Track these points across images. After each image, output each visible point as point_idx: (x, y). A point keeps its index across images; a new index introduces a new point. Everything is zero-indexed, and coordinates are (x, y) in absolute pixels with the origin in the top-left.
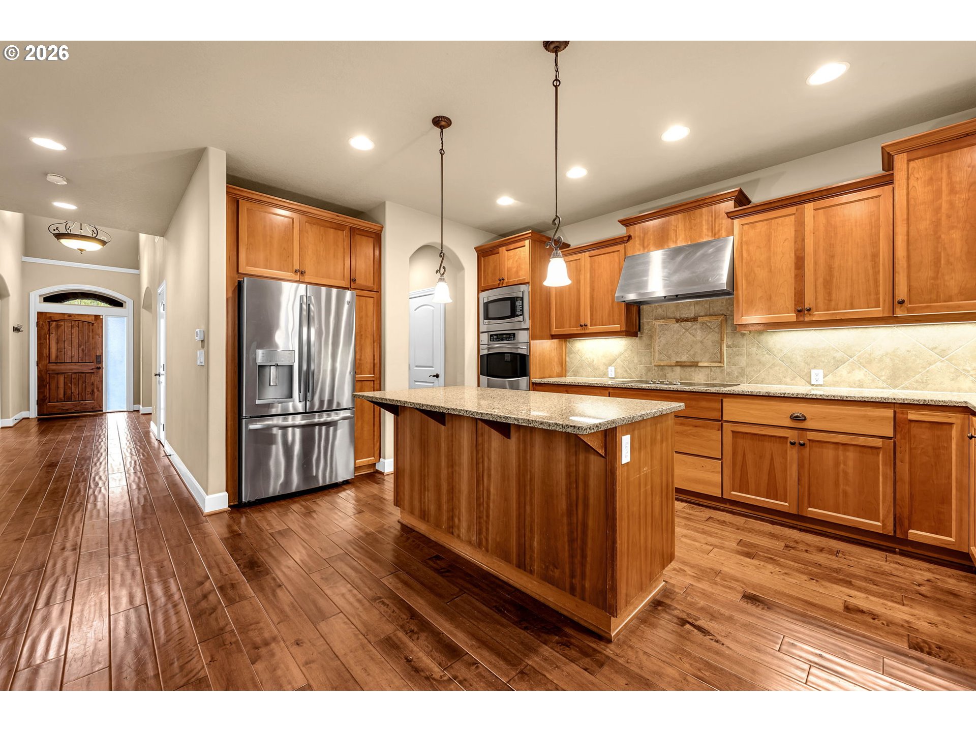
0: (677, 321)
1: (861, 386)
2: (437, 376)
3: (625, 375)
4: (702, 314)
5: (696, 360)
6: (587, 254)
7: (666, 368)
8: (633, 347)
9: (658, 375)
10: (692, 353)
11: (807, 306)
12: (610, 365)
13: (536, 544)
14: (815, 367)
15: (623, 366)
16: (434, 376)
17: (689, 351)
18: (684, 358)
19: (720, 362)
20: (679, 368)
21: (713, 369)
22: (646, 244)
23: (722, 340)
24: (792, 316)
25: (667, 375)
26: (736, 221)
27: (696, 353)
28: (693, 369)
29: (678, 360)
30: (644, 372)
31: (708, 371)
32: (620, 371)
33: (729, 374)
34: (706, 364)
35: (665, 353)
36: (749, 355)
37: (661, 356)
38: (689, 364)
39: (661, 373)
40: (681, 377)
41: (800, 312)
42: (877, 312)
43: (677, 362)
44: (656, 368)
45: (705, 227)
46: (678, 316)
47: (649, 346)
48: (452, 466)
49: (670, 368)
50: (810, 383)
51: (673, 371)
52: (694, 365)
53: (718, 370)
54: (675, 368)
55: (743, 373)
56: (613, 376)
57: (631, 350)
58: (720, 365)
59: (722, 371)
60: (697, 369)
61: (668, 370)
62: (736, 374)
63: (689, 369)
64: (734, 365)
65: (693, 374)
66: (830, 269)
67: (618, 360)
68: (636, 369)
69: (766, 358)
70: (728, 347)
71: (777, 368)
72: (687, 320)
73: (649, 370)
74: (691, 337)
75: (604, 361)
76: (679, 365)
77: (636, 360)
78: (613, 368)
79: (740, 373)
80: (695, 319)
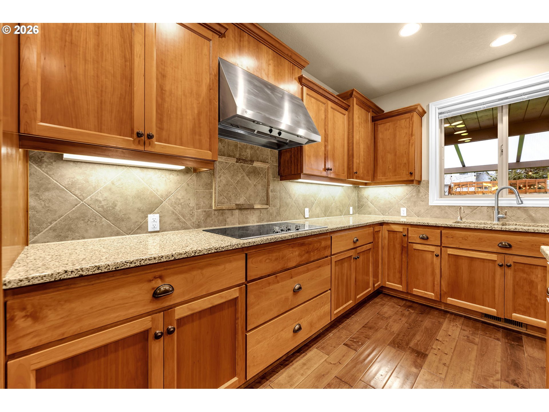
0: (237, 161)
3: (177, 225)
4: (255, 158)
5: (252, 202)
7: (226, 211)
8: (188, 185)
9: (218, 220)
10: (247, 195)
12: (151, 212)
14: (306, 207)
15: (173, 212)
17: (245, 193)
18: (241, 201)
19: (267, 204)
20: (237, 211)
21: (262, 210)
23: (268, 185)
25: (228, 220)
27: (250, 196)
28: (249, 211)
29: (238, 203)
30: (202, 218)
32: (168, 220)
33: (271, 214)
34: (258, 207)
35: (225, 194)
36: (281, 198)
37: (221, 198)
38: (247, 207)
39: (221, 218)
40: (239, 221)
43: (236, 205)
44: (216, 212)
46: (238, 156)
47: (209, 186)
49: (230, 211)
50: (304, 217)
51: (232, 215)
52: (250, 207)
53: (265, 212)
54: (234, 212)
55: (279, 214)
56: (158, 229)
57: (186, 190)
58: (267, 207)
60: (252, 211)
61: (228, 213)
62: (275, 214)
63: (245, 212)
64: (274, 206)
65: (249, 217)
67: (166, 204)
68: (192, 215)
69: (289, 201)
70: (272, 192)
71: (293, 208)
72: (245, 161)
73: (208, 215)
74: (247, 178)
75: (139, 205)
76: (241, 208)
77: (192, 204)
78: (157, 217)
79: (277, 213)
80: (251, 162)
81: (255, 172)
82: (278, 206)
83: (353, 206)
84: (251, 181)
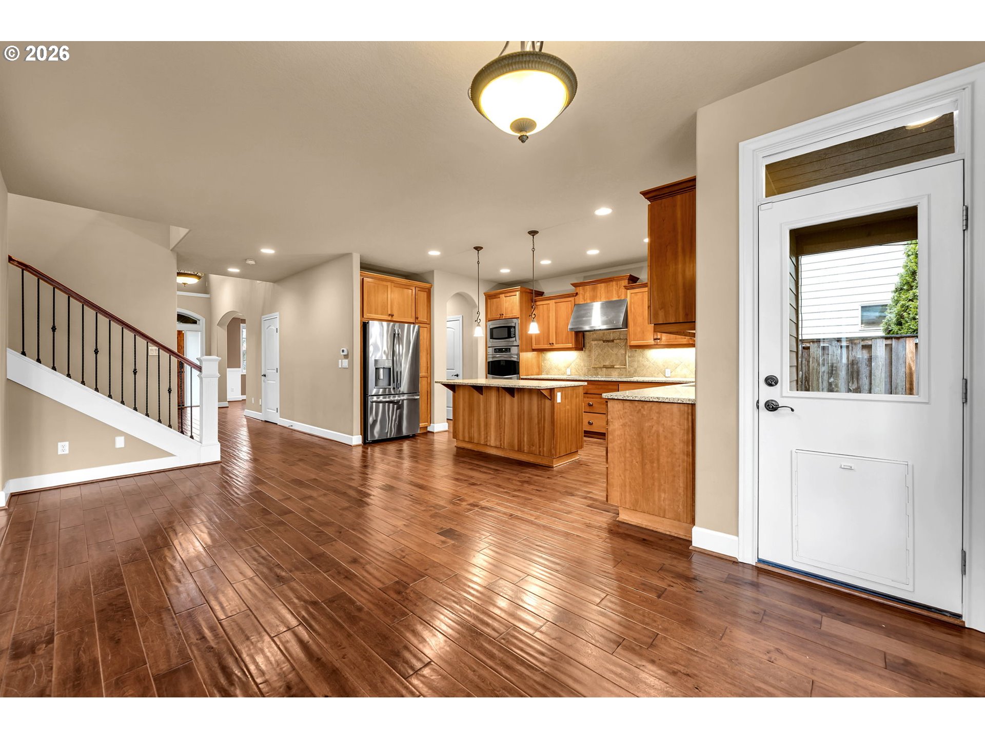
0: (604, 341)
1: (685, 377)
2: (457, 376)
3: (576, 373)
4: (616, 338)
5: (613, 364)
6: (554, 301)
8: (580, 356)
10: (611, 360)
12: (568, 368)
13: (525, 439)
14: (667, 368)
15: (575, 368)
16: (455, 375)
17: (610, 359)
18: (607, 363)
19: (625, 365)
20: (605, 369)
21: (622, 369)
22: (585, 298)
23: (626, 354)
24: (653, 342)
25: (599, 373)
26: (628, 291)
27: (613, 360)
28: (612, 369)
29: (605, 364)
30: (586, 371)
31: (618, 370)
32: (573, 371)
33: (629, 372)
34: (618, 367)
35: (598, 360)
36: (638, 361)
37: (596, 362)
38: (610, 367)
39: (595, 372)
40: (606, 374)
41: (655, 340)
44: (593, 369)
45: (614, 292)
46: (604, 339)
47: (589, 356)
48: (486, 413)
50: (665, 376)
51: (602, 371)
52: (612, 367)
53: (624, 370)
54: (603, 369)
55: (635, 371)
56: (570, 374)
57: (580, 359)
58: (625, 367)
59: (626, 370)
61: (599, 370)
62: (632, 372)
63: (609, 370)
64: (632, 366)
65: (612, 372)
67: (572, 365)
68: (582, 369)
69: (646, 363)
70: (629, 357)
71: (651, 369)
72: (609, 341)
73: (589, 370)
74: (611, 351)
76: (605, 367)
77: (582, 365)
78: (570, 370)
79: (634, 371)
80: (613, 341)
82: (636, 366)
84: (614, 352)
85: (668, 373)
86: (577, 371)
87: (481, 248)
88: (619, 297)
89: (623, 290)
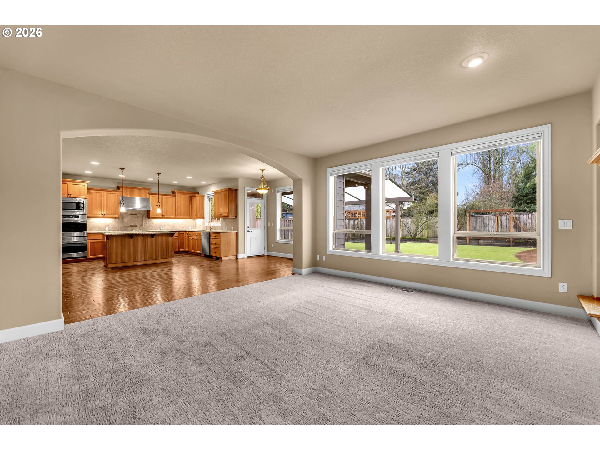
0: (131, 215)
3: (113, 230)
4: (138, 214)
5: (136, 225)
6: (105, 192)
7: (127, 227)
10: (135, 223)
11: (164, 215)
12: (107, 227)
14: (161, 226)
18: (133, 225)
23: (143, 220)
24: (161, 217)
26: (151, 195)
27: (136, 223)
28: (135, 228)
29: (131, 225)
31: (139, 227)
32: (111, 228)
33: (144, 228)
34: (139, 226)
35: (127, 223)
36: (149, 224)
37: (125, 224)
41: (162, 216)
42: (173, 217)
44: (124, 227)
45: (143, 194)
46: (131, 213)
47: (122, 221)
52: (136, 226)
55: (147, 228)
56: (108, 230)
57: (115, 222)
58: (142, 226)
63: (133, 228)
64: (146, 226)
66: (167, 209)
67: (110, 225)
68: (117, 228)
69: (152, 224)
70: (144, 222)
72: (133, 215)
73: (121, 228)
74: (135, 219)
75: (104, 225)
77: (117, 225)
78: (108, 228)
80: (136, 215)
81: (138, 217)
82: (147, 226)
83: (191, 226)
84: (137, 220)
85: (162, 228)
86: (113, 228)
87: (124, 169)
88: (145, 197)
89: (148, 194)
